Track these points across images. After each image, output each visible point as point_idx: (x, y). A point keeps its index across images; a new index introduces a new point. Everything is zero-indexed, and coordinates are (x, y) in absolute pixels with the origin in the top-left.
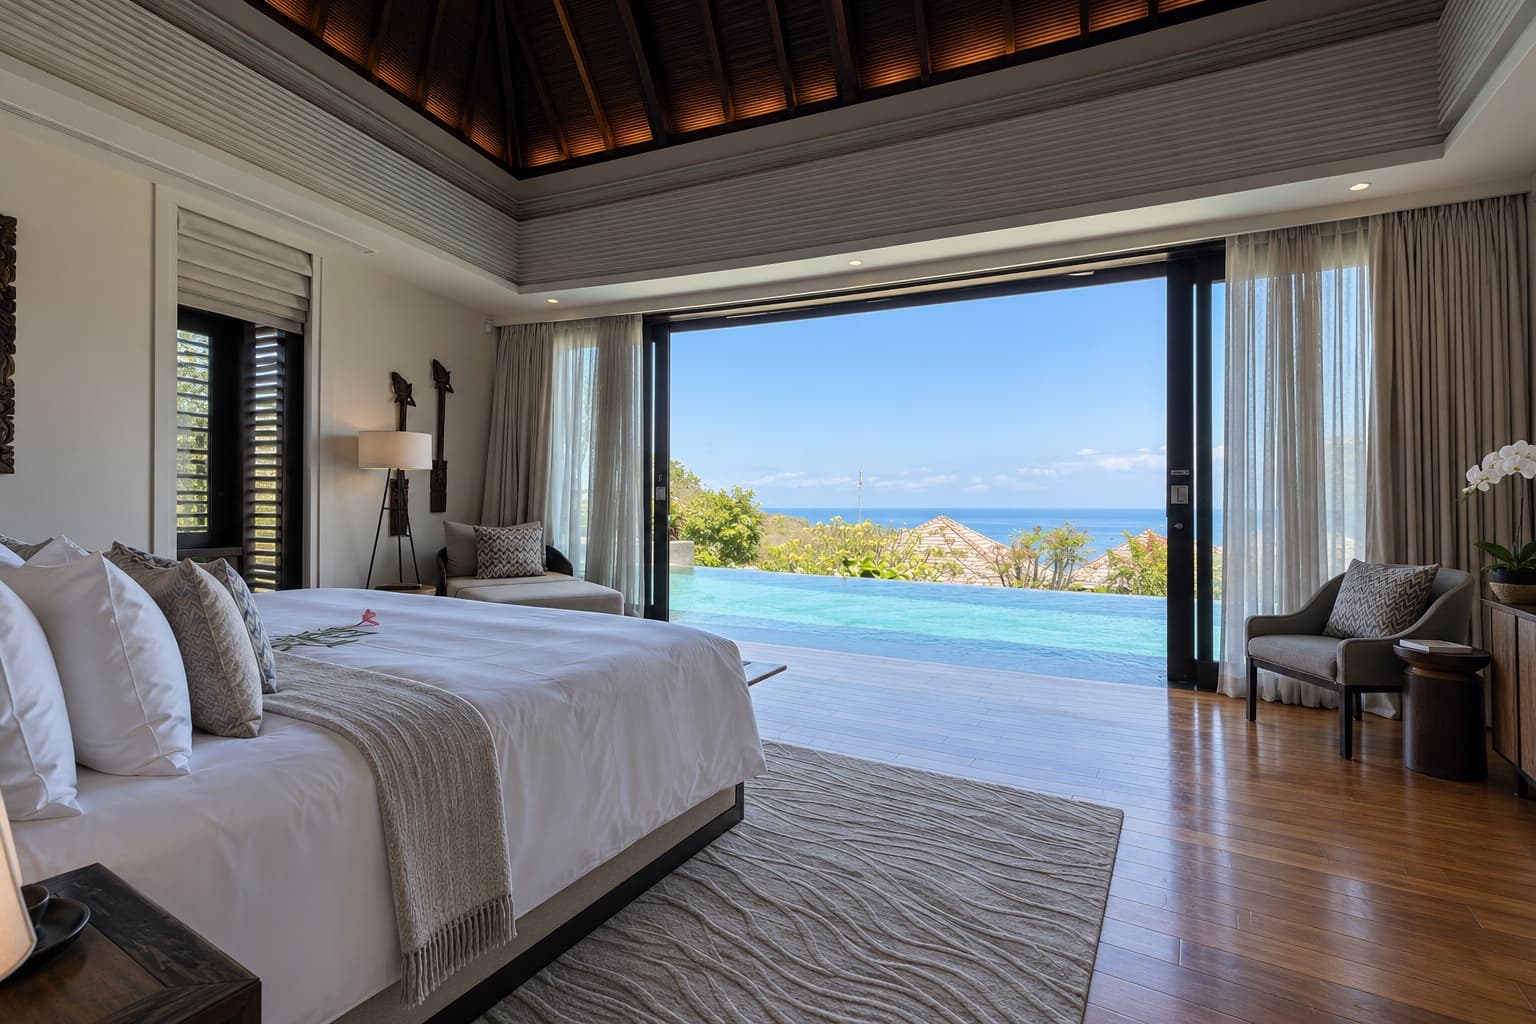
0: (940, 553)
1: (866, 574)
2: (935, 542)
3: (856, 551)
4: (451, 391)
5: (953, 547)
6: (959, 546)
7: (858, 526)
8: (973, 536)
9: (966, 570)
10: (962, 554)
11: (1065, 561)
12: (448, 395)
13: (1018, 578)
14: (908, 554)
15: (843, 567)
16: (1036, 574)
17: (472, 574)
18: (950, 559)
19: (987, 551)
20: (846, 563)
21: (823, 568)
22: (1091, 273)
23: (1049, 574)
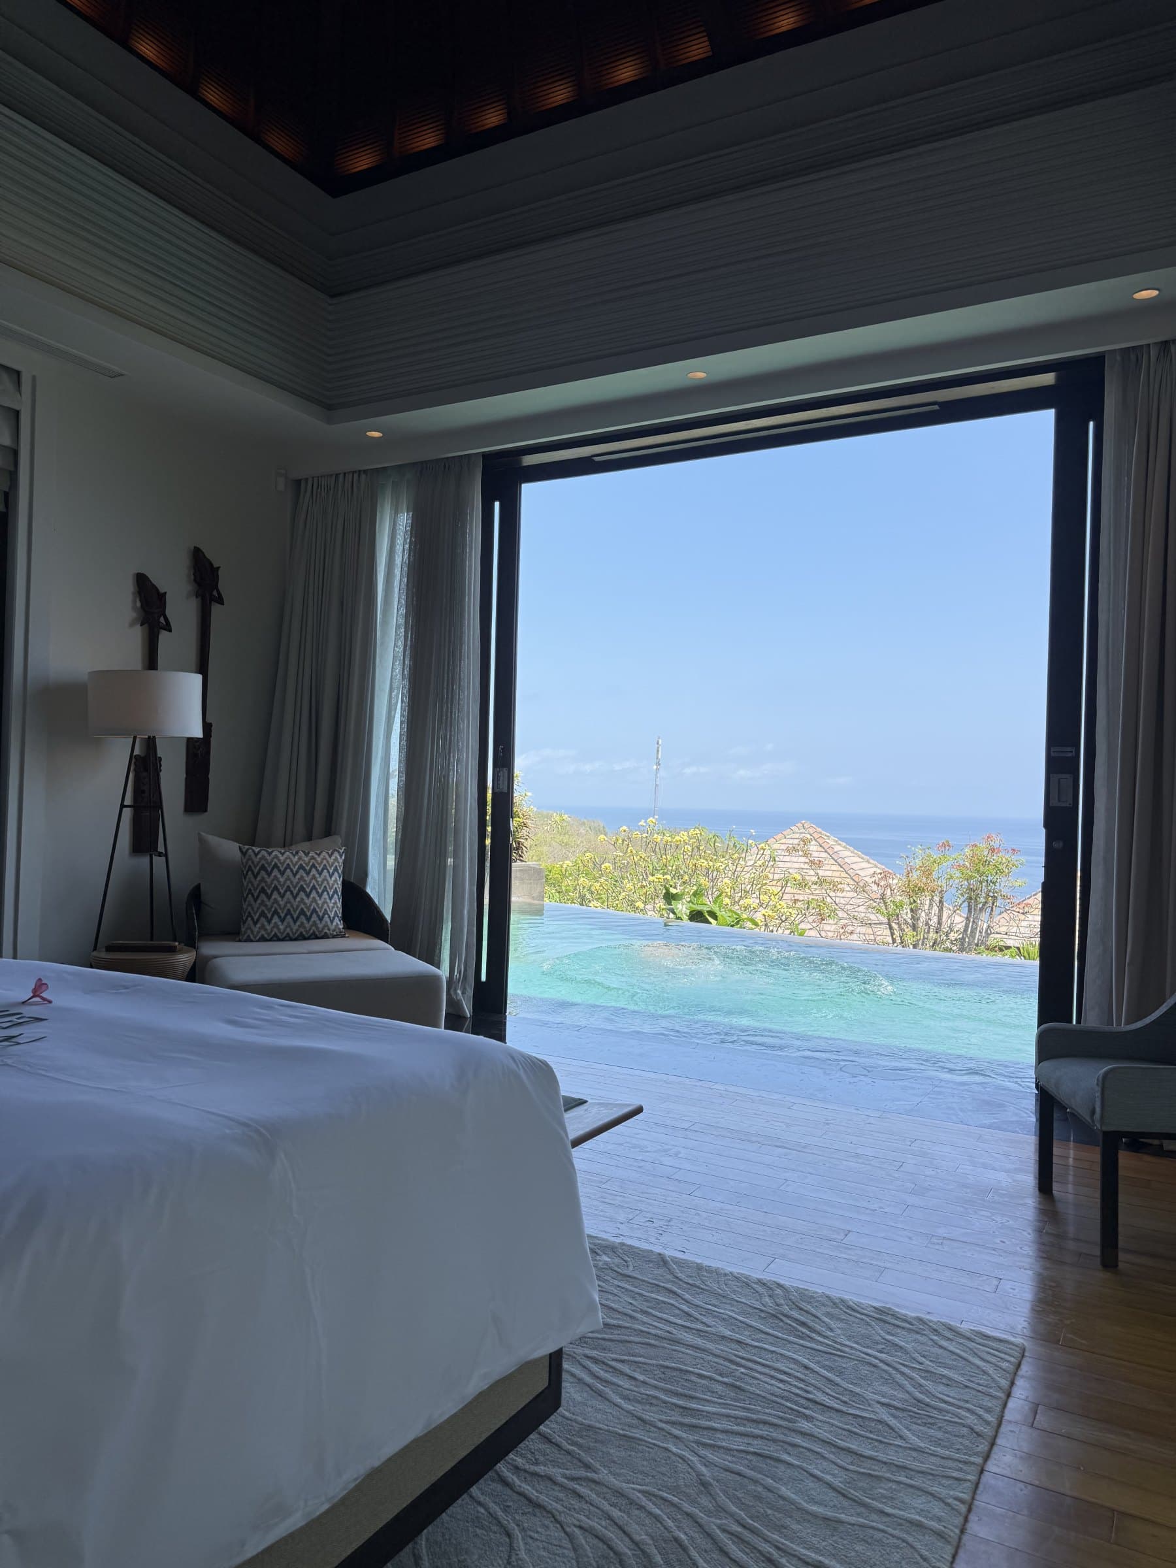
0: (802, 885)
1: (696, 916)
2: (795, 864)
3: (680, 877)
4: (220, 601)
5: (821, 873)
6: (829, 871)
7: (684, 836)
8: (848, 855)
9: (841, 914)
10: (835, 886)
11: (982, 900)
12: (216, 609)
13: (914, 928)
14: (758, 884)
15: (661, 903)
16: (940, 923)
17: (233, 933)
18: (817, 893)
19: (870, 880)
20: (669, 897)
21: (632, 903)
22: (936, 407)
23: (959, 921)
